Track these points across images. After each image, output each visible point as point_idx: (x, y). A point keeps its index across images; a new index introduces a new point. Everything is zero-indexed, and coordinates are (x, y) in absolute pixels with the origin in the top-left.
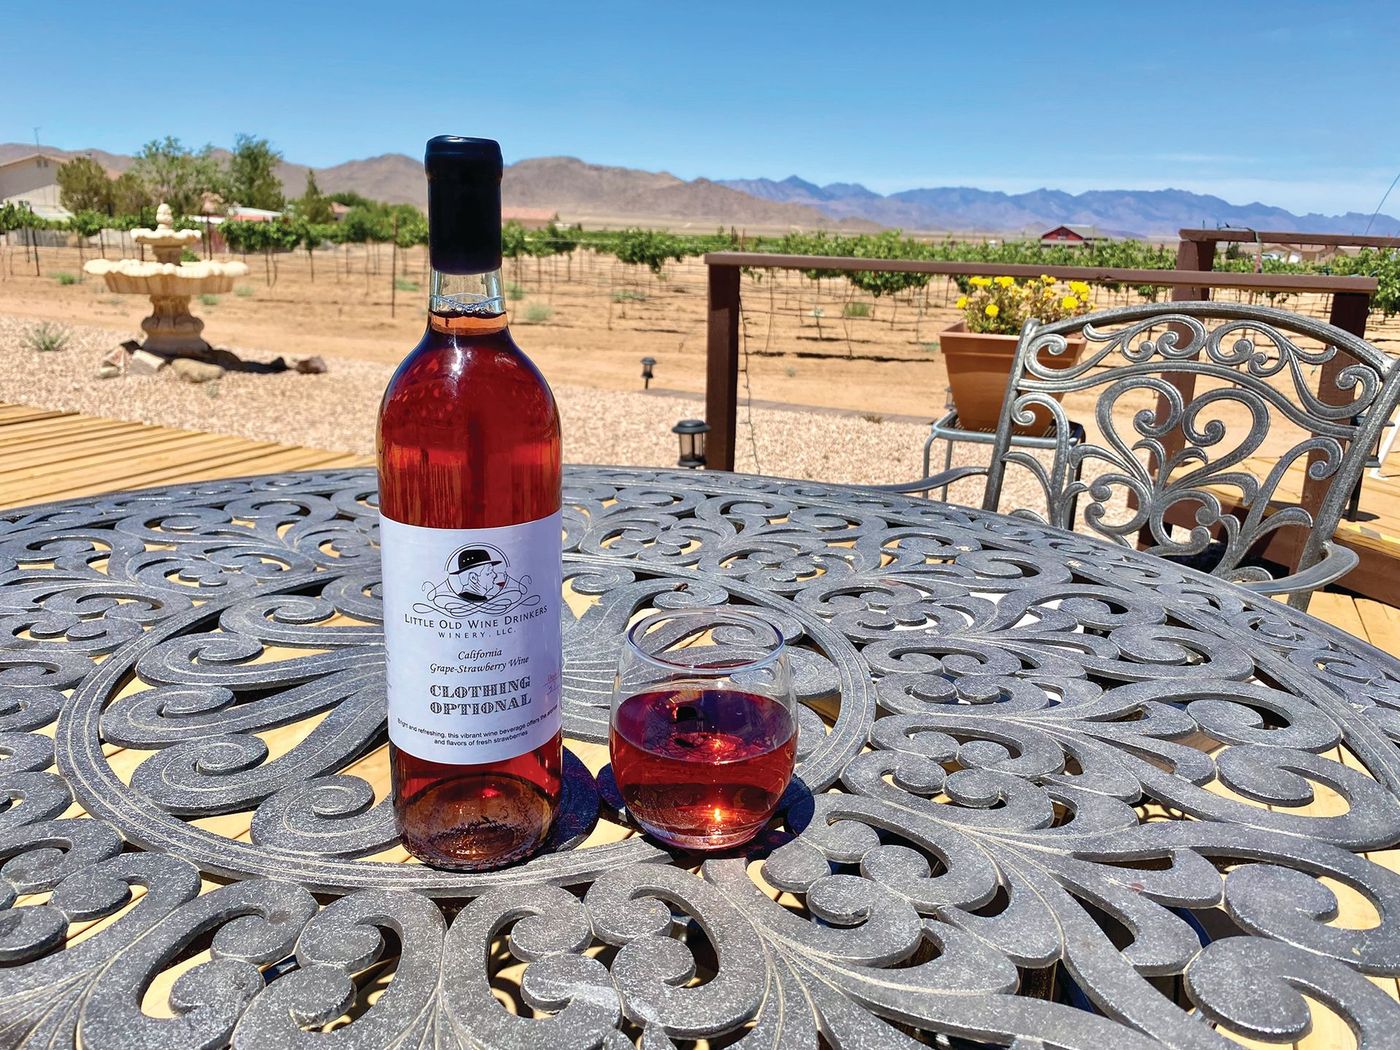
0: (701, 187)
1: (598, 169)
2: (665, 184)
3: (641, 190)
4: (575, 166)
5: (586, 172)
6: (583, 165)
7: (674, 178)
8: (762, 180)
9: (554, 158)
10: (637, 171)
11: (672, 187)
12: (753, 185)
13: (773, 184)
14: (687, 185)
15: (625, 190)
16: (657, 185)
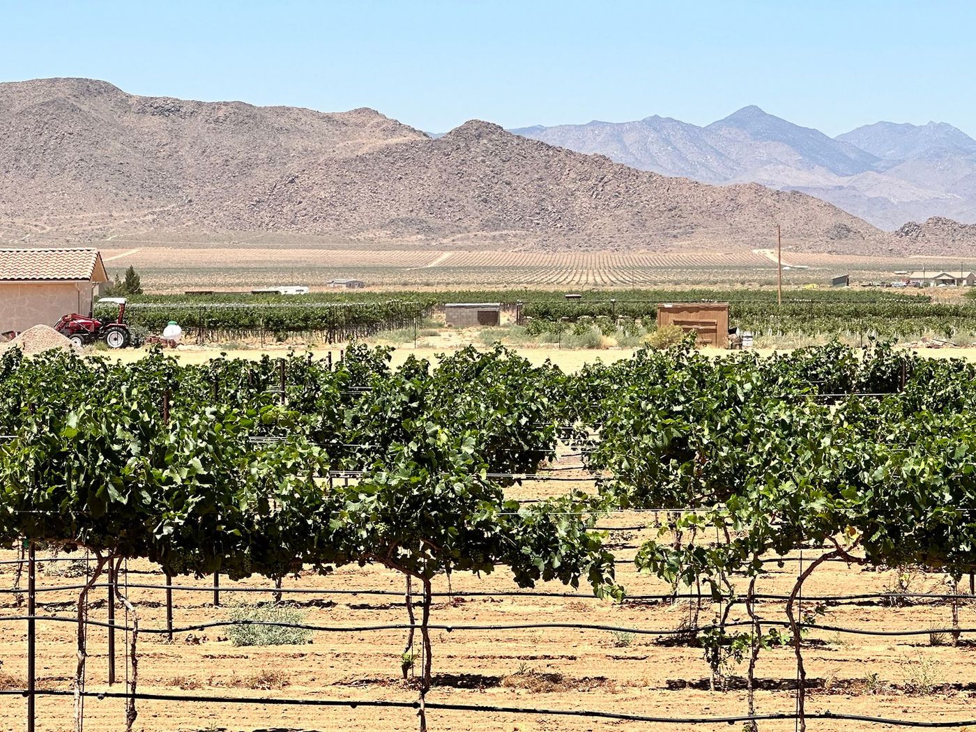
0: (476, 149)
1: (168, 109)
2: (370, 142)
3: (293, 167)
4: (100, 107)
5: (129, 119)
6: (124, 102)
7: (396, 127)
8: (654, 123)
9: (34, 84)
10: (283, 111)
11: (388, 151)
12: (629, 138)
13: (688, 128)
14: (433, 144)
15: (246, 167)
16: (342, 148)
